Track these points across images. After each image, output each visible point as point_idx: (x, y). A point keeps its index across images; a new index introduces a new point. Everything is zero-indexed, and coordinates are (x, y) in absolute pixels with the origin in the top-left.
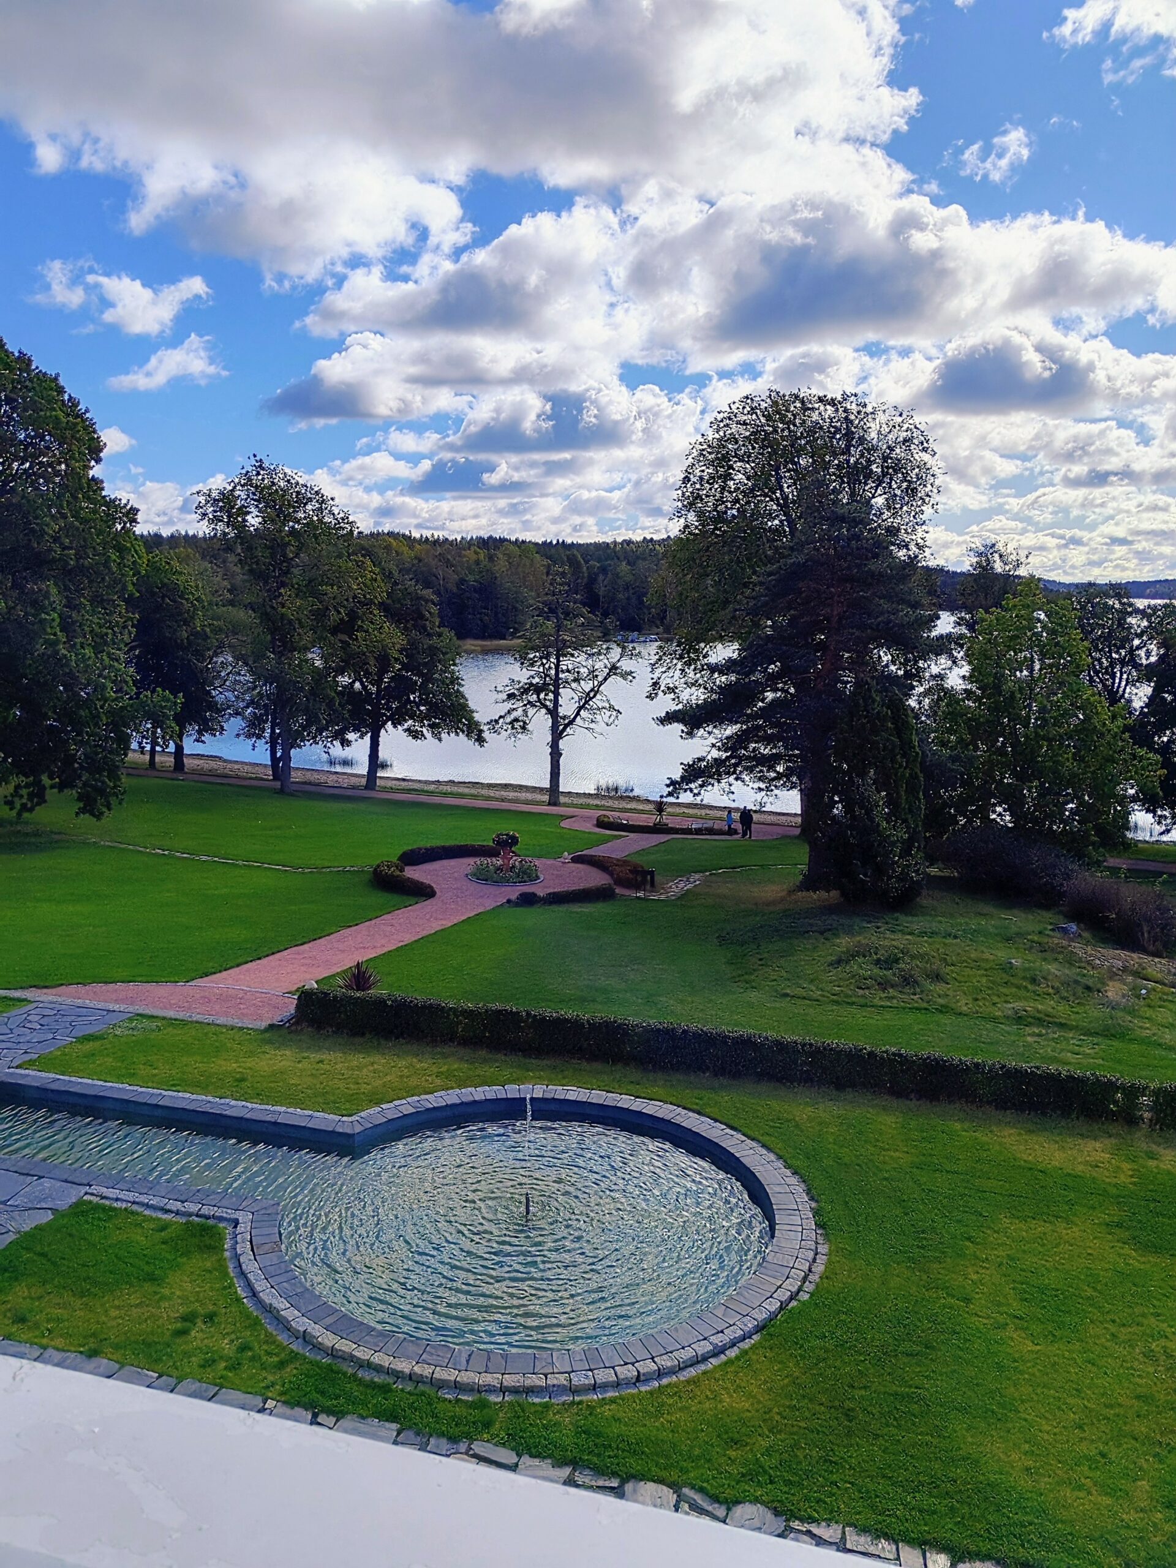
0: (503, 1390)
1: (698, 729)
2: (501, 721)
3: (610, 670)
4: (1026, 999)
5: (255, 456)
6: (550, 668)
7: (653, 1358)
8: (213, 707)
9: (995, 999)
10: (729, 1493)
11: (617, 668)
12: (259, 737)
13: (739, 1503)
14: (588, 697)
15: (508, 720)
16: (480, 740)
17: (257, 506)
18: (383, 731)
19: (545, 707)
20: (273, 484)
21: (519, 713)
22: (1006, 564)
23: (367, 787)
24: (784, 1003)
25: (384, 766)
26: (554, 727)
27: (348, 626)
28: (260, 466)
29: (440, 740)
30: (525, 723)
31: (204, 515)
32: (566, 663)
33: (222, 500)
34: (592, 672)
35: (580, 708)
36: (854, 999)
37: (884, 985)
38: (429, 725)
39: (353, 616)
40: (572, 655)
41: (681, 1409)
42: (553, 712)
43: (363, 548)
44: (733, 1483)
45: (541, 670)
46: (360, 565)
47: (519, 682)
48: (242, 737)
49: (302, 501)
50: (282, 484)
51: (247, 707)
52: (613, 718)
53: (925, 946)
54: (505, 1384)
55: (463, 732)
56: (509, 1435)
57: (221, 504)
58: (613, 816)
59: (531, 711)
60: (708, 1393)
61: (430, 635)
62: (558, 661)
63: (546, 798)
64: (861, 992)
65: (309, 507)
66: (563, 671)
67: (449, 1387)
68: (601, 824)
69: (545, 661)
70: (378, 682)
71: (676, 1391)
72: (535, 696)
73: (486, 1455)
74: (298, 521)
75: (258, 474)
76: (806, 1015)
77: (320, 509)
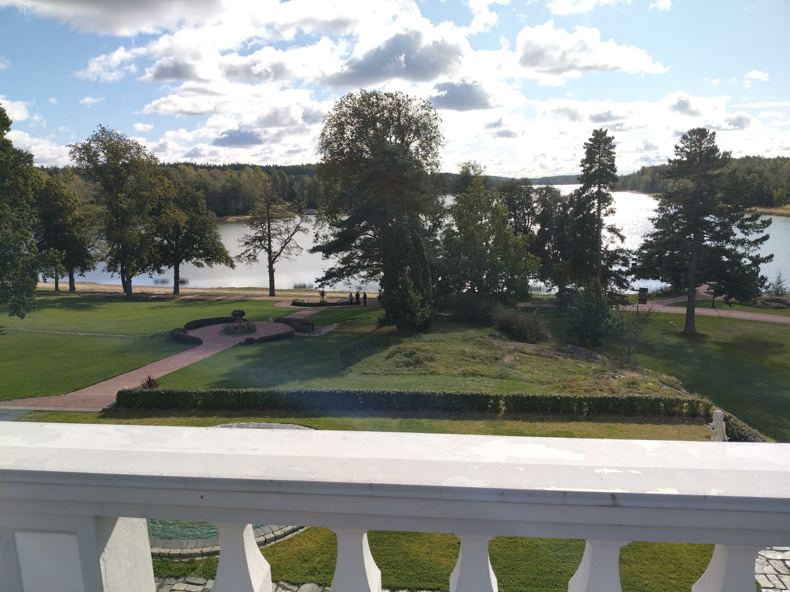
0: (202, 554)
1: (330, 254)
2: (242, 256)
3: (296, 228)
4: (469, 365)
5: (100, 125)
6: (266, 228)
7: (273, 533)
8: (90, 257)
9: (456, 367)
10: (300, 581)
11: (299, 227)
12: (115, 271)
13: (303, 584)
14: (286, 243)
15: (246, 255)
16: (232, 266)
17: (103, 152)
18: (181, 264)
19: (264, 247)
20: (112, 140)
21: (251, 251)
22: (475, 171)
23: (174, 293)
24: (364, 377)
25: (184, 282)
26: (270, 258)
27: (157, 212)
28: (104, 131)
29: (212, 267)
30: (255, 256)
31: (75, 156)
32: (273, 226)
33: (84, 149)
34: (287, 230)
35: (283, 248)
36: (394, 372)
37: (407, 365)
38: (205, 260)
39: (160, 207)
40: (277, 222)
41: (284, 551)
42: (269, 250)
43: (163, 171)
44: (302, 576)
45: (261, 229)
46: (161, 180)
47: (250, 236)
48: (106, 272)
49: (128, 149)
50: (116, 139)
51: (108, 256)
52: (299, 252)
53: (427, 347)
54: (204, 551)
55: (223, 262)
56: (203, 572)
57: (83, 151)
58: (300, 299)
59: (258, 250)
60: (297, 543)
61: (201, 214)
62: (269, 224)
63: (268, 293)
64: (397, 369)
65: (132, 151)
66: (272, 229)
67: (177, 557)
68: (295, 303)
69: (263, 225)
70: (177, 239)
71: (283, 545)
72: (259, 243)
73: (191, 582)
74: (127, 159)
75: (103, 135)
76: (372, 381)
77: (138, 152)
